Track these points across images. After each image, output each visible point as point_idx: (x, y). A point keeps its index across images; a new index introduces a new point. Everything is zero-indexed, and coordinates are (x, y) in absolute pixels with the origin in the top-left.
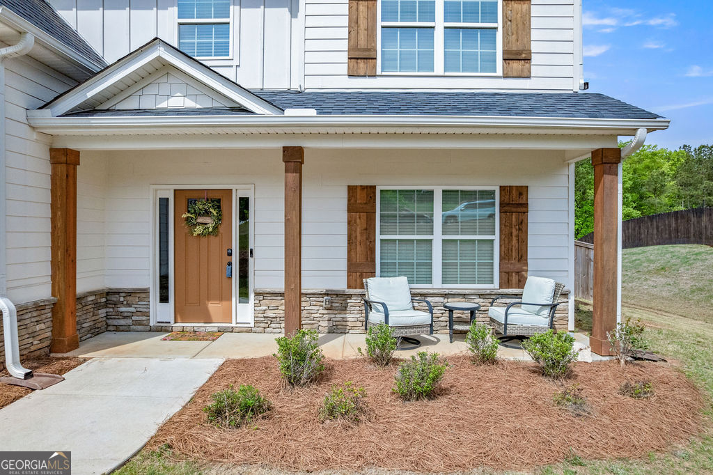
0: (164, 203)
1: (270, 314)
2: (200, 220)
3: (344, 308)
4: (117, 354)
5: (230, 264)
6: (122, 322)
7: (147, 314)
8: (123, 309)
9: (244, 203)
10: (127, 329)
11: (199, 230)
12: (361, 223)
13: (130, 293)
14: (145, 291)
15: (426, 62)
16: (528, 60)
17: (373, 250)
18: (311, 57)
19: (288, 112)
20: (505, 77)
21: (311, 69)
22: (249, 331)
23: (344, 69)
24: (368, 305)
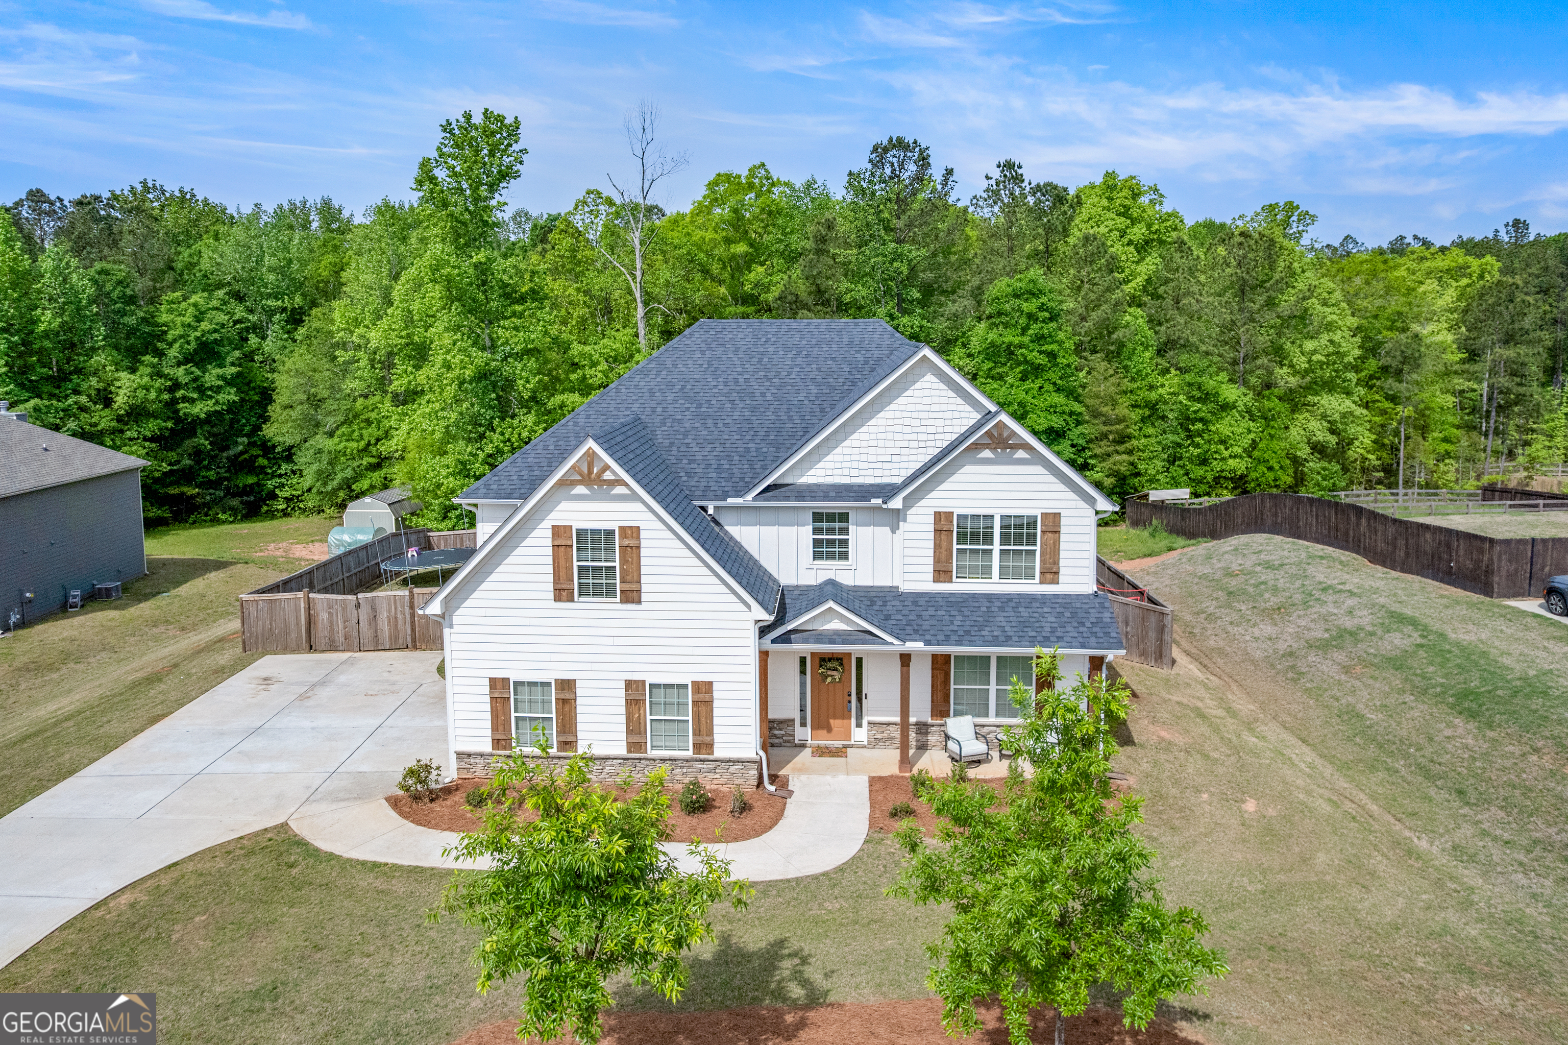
0: (803, 661)
1: (879, 736)
2: (830, 673)
3: (927, 733)
4: (801, 770)
5: (850, 702)
6: (777, 741)
7: (793, 736)
8: (776, 732)
9: (859, 661)
10: (780, 745)
11: (829, 680)
12: (941, 677)
13: (781, 722)
14: (793, 720)
15: (986, 572)
16: (1057, 573)
17: (948, 696)
18: (907, 569)
19: (908, 644)
20: (1041, 583)
21: (907, 577)
22: (864, 747)
23: (930, 577)
24: (947, 737)
